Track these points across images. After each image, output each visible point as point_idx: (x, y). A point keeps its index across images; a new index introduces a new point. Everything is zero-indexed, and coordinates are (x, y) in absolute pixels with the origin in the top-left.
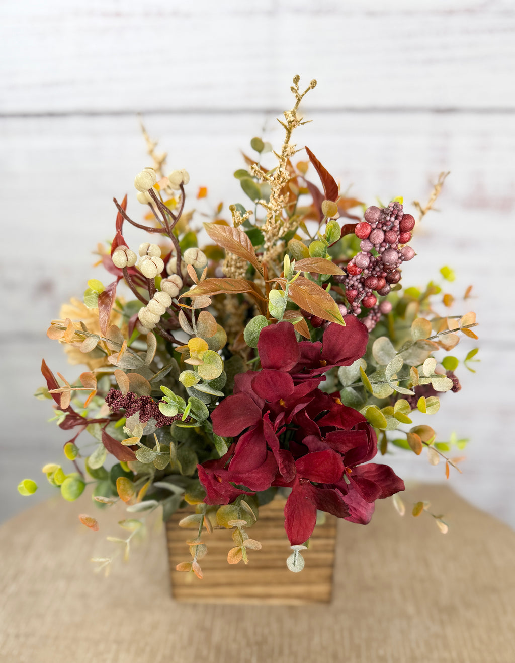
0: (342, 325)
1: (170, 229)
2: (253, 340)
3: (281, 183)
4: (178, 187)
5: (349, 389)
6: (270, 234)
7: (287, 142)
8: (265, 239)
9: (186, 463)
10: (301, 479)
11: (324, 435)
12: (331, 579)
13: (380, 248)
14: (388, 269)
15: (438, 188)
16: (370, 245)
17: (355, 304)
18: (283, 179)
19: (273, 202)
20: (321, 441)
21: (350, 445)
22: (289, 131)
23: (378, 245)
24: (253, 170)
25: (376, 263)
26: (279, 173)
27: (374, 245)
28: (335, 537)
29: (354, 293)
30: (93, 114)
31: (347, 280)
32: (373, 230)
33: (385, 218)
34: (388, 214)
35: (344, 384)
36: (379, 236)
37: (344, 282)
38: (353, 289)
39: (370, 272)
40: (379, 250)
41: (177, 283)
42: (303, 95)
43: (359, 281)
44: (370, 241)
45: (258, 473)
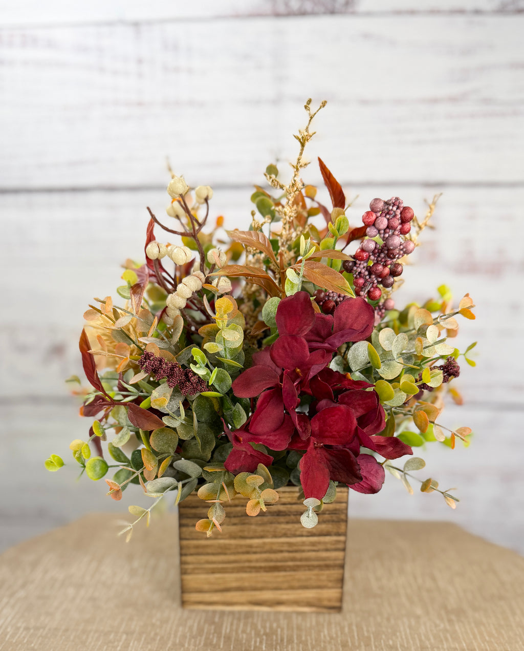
0: (352, 296)
1: (196, 232)
2: (269, 320)
3: (296, 191)
4: (203, 201)
5: (358, 374)
6: (284, 238)
7: (301, 154)
8: (280, 244)
9: (205, 443)
10: (316, 443)
11: (336, 397)
12: (341, 581)
13: (384, 234)
14: (391, 254)
15: (433, 207)
16: (375, 230)
17: (362, 293)
18: (297, 188)
19: (288, 208)
20: (334, 402)
21: (360, 410)
22: (303, 145)
23: (382, 232)
24: (271, 179)
25: (381, 251)
26: (294, 182)
27: (379, 231)
28: (345, 534)
29: (361, 281)
30: (112, 189)
31: (355, 268)
32: (377, 217)
33: (388, 208)
34: (390, 205)
35: (353, 369)
36: (383, 223)
37: (352, 270)
38: (361, 277)
39: (376, 259)
40: (384, 237)
41: (201, 277)
42: (315, 114)
43: (365, 269)
44: (376, 228)
45: (275, 435)
